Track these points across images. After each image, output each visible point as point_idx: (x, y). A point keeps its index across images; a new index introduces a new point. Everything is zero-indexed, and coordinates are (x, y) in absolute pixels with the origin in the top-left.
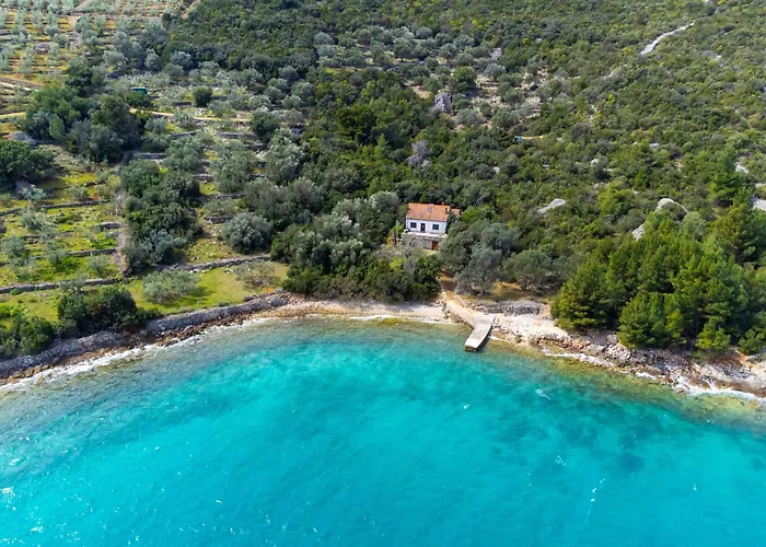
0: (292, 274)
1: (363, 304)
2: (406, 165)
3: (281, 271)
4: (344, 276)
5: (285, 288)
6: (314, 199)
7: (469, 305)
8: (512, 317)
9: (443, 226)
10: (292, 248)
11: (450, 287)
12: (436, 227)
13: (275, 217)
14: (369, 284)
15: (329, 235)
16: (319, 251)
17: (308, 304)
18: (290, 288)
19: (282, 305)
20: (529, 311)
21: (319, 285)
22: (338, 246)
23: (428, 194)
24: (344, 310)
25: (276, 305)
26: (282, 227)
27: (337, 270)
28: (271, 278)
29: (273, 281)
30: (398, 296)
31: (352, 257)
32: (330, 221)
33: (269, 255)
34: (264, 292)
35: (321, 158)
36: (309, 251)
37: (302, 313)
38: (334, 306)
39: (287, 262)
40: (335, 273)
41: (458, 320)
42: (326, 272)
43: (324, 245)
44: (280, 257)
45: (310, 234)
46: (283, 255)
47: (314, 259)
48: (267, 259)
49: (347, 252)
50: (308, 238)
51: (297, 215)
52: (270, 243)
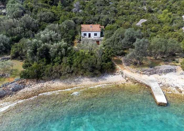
0: (25, 67)
1: (76, 80)
2: (72, 12)
3: (19, 65)
4: (60, 63)
5: (22, 77)
6: (33, 25)
7: (137, 72)
8: (163, 76)
9: (99, 34)
10: (24, 50)
11: (120, 62)
12: (96, 35)
13: (12, 35)
14: (77, 66)
15: (45, 41)
16: (42, 50)
17: (39, 85)
18: (25, 76)
19: (20, 89)
20: (171, 71)
21: (45, 72)
22: (53, 47)
23: (87, 21)
24: (65, 86)
25: (16, 90)
26: (17, 40)
27: (55, 60)
28: (12, 71)
29: (12, 73)
30: (97, 72)
31: (62, 51)
32: (44, 34)
33: (10, 56)
34: (6, 81)
35: (34, 10)
36: (35, 51)
37: (36, 93)
38: (57, 84)
39: (22, 59)
40: (54, 62)
41: (135, 82)
42: (48, 62)
43: (44, 47)
44: (16, 56)
45: (35, 40)
46: (19, 55)
47: (39, 55)
48: (8, 59)
49: (60, 49)
50: (33, 43)
51: (25, 33)
52: (10, 49)
